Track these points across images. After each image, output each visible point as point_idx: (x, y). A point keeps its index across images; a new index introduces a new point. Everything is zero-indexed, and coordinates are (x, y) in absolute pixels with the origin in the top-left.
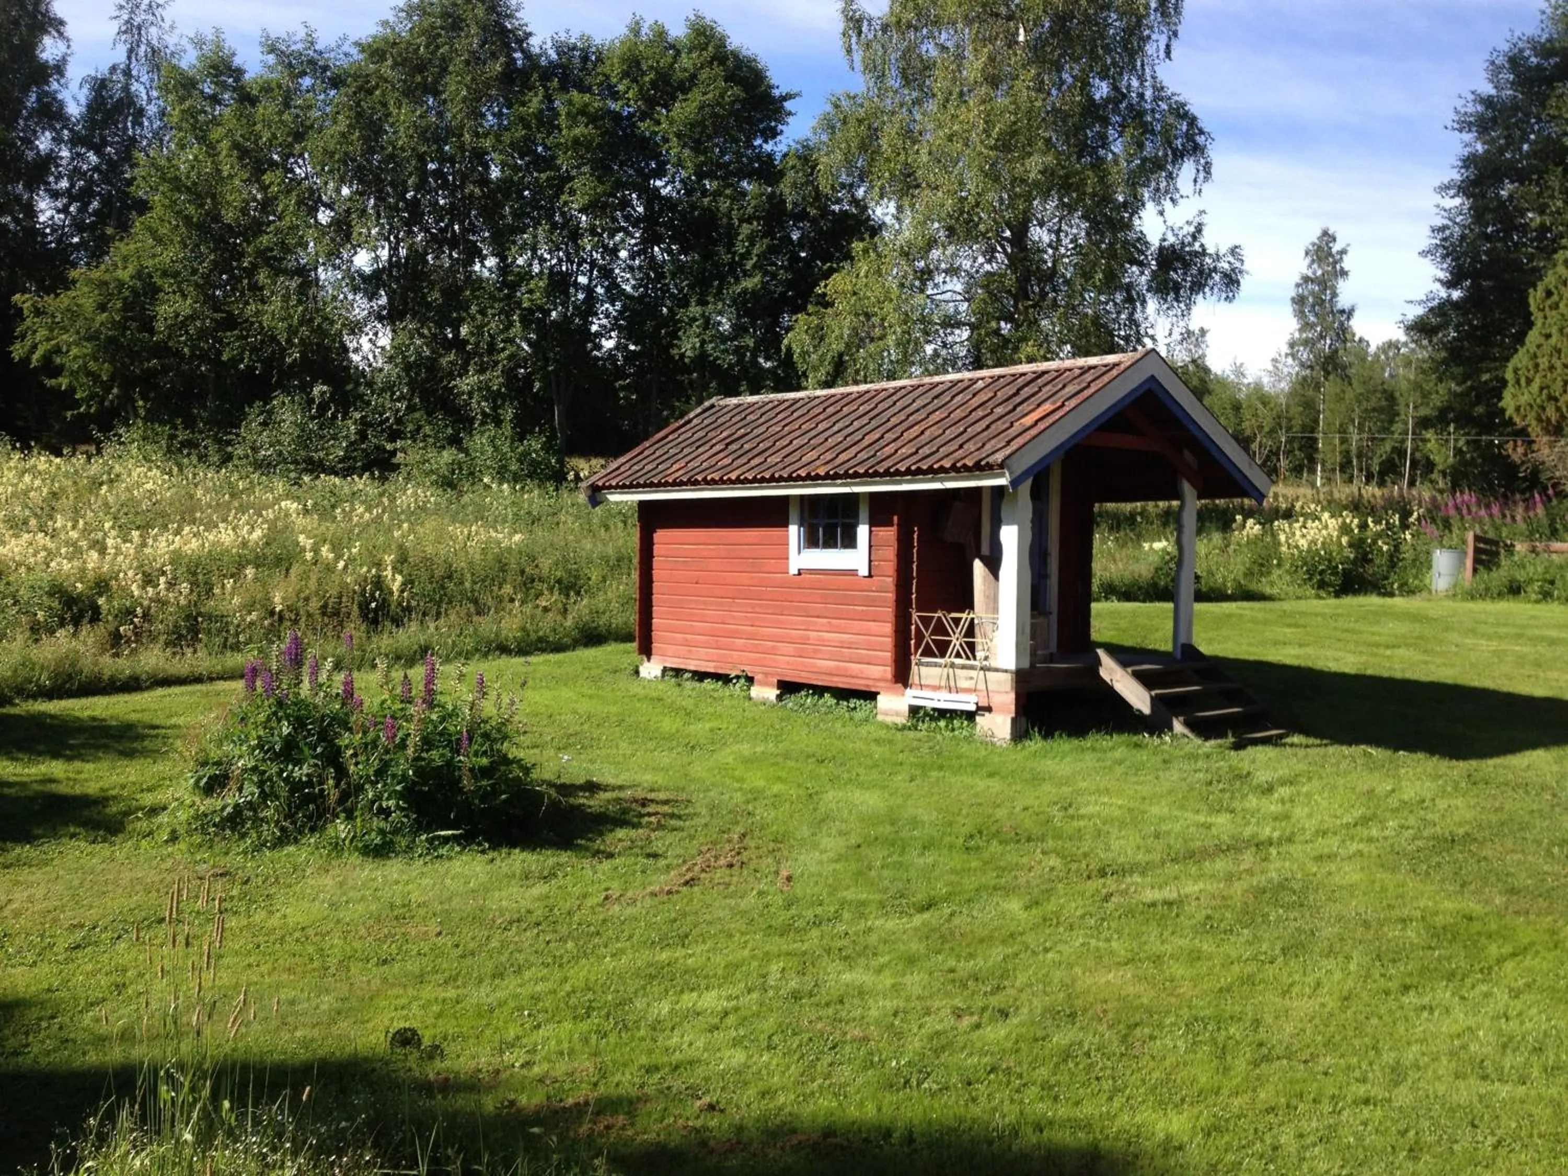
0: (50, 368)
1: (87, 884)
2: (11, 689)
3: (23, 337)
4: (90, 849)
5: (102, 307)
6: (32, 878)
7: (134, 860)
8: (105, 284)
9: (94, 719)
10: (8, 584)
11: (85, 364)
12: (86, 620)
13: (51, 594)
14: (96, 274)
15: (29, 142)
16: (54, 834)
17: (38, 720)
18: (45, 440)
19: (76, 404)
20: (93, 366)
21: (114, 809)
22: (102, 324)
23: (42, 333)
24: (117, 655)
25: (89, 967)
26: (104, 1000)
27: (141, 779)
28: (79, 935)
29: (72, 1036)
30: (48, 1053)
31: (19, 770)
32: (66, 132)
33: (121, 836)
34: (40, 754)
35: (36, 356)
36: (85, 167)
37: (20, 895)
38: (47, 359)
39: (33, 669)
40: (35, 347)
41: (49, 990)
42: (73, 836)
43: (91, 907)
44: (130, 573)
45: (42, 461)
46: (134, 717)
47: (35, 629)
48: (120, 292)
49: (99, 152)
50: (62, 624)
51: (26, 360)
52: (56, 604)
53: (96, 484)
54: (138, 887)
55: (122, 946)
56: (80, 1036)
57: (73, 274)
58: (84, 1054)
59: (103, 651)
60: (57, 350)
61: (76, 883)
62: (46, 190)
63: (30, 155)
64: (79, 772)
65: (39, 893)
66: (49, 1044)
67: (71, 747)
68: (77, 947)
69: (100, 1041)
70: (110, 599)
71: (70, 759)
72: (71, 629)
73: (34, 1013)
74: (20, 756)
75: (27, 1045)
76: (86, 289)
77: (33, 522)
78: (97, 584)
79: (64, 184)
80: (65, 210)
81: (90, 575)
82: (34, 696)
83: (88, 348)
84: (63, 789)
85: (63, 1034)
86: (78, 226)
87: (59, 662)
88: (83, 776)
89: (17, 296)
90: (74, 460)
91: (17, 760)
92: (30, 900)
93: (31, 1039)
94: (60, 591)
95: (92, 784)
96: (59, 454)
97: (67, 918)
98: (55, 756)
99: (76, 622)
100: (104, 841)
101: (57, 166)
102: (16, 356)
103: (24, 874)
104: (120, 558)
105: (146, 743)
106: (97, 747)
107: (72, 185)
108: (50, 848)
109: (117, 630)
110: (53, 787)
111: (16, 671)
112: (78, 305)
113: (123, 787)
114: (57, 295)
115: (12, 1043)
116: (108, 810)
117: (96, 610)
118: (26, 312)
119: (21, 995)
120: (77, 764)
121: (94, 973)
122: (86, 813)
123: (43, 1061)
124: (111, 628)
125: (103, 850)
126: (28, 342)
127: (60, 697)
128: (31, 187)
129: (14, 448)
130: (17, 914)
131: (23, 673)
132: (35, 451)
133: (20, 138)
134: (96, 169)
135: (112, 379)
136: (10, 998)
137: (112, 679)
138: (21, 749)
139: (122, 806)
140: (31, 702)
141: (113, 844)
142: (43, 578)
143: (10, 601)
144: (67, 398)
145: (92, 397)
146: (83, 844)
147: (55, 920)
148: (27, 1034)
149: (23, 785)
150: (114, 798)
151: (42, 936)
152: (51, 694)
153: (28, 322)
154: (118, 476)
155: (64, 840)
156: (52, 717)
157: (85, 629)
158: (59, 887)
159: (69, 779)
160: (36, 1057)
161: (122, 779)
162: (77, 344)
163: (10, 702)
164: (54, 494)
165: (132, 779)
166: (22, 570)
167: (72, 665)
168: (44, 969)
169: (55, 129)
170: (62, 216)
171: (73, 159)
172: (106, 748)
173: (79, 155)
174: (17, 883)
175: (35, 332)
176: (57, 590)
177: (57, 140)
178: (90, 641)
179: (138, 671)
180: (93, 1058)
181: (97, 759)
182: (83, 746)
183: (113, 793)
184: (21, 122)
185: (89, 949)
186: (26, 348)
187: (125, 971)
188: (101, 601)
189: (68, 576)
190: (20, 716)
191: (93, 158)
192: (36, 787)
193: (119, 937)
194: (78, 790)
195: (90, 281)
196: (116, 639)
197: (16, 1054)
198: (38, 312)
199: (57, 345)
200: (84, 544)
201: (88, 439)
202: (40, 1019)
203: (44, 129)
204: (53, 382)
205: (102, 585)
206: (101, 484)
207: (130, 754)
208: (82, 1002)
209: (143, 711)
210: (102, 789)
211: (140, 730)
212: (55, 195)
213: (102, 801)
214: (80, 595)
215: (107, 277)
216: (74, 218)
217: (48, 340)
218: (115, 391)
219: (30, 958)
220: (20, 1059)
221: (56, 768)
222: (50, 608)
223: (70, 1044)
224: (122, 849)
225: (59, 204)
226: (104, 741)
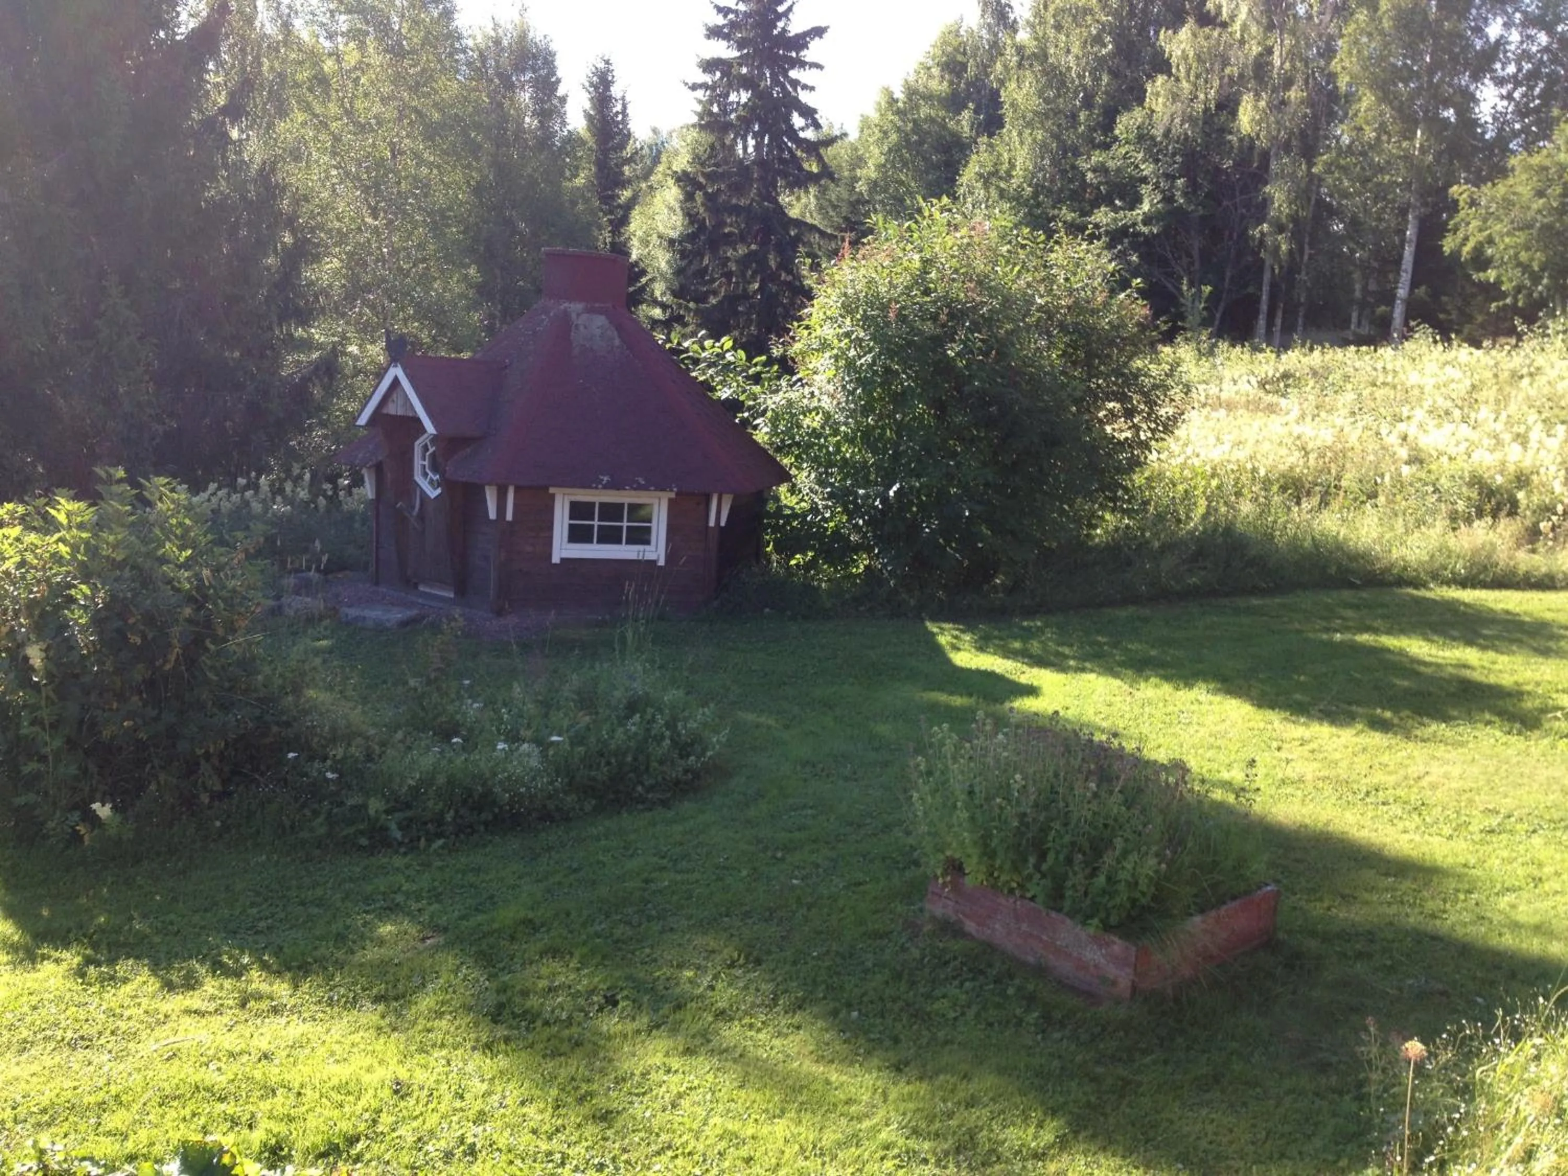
0: (1481, 261)
1: (1502, 773)
2: (1427, 573)
3: (1455, 230)
4: (1504, 739)
5: (1540, 194)
6: (1447, 756)
7: (1550, 758)
8: (1546, 169)
9: (1507, 612)
10: (1429, 472)
11: (1516, 255)
12: (1503, 514)
13: (1471, 485)
14: (1536, 160)
15: (1479, 31)
16: (1470, 719)
17: (1451, 607)
18: (1466, 331)
19: (1504, 295)
20: (1524, 256)
21: (1528, 704)
22: (1539, 211)
23: (1475, 224)
24: (1534, 551)
25: (1505, 854)
26: (1520, 889)
27: (1556, 680)
28: (1494, 821)
29: (1489, 915)
30: (1465, 925)
31: (1434, 651)
32: (1518, 15)
33: (1537, 733)
34: (1454, 639)
35: (1467, 249)
36: (1534, 49)
37: (1437, 770)
38: (1478, 250)
39: (1449, 557)
40: (1466, 239)
41: (1465, 865)
42: (1488, 723)
43: (1506, 796)
44: (1553, 469)
45: (1463, 353)
46: (1549, 616)
47: (1454, 517)
48: (1561, 177)
49: (1550, 31)
50: (1480, 514)
51: (1456, 254)
52: (1475, 495)
53: (1516, 377)
54: (1555, 787)
55: (1536, 840)
56: (1496, 918)
57: (1513, 161)
58: (1500, 935)
59: (1519, 546)
60: (1490, 241)
61: (1491, 769)
62: (1492, 79)
63: (1479, 44)
64: (1494, 663)
65: (1456, 771)
66: (1466, 917)
67: (1485, 637)
68: (1492, 831)
69: (1516, 926)
70: (1529, 493)
71: (1484, 648)
72: (1489, 520)
73: (1452, 884)
74: (1436, 638)
75: (1445, 911)
76: (1524, 177)
77: (1457, 413)
78: (1518, 478)
79: (1511, 69)
80: (1509, 97)
81: (1511, 468)
82: (1448, 583)
83: (1521, 238)
84: (1477, 676)
85: (1478, 910)
86: (1522, 112)
87: (1475, 552)
88: (1497, 667)
89: (1455, 188)
90: (1494, 352)
91: (1432, 641)
92: (1447, 776)
93: (1448, 906)
94: (1479, 483)
95: (1506, 676)
96: (1478, 346)
97: (1483, 800)
98: (1470, 643)
99: (1495, 515)
100: (1520, 733)
101: (1506, 52)
102: (1447, 250)
103: (1441, 751)
104: (1543, 453)
105: (1562, 643)
106: (1512, 641)
107: (1520, 70)
108: (1464, 730)
109: (1536, 525)
110: (1467, 673)
111: (1432, 556)
112: (1514, 194)
113: (1538, 684)
114: (1494, 185)
115: (1431, 906)
116: (1523, 705)
117: (1514, 505)
118: (1462, 204)
119: (1439, 863)
120: (1491, 655)
121: (1511, 861)
122: (1500, 703)
123: (1460, 931)
124: (1528, 523)
125: (1516, 743)
126: (1461, 235)
127: (1474, 587)
128: (1477, 77)
129: (1435, 342)
130: (1434, 787)
131: (1441, 560)
132: (1455, 343)
133: (1472, 29)
134: (1546, 50)
135: (1543, 269)
136: (1428, 864)
137: (1527, 575)
138: (1435, 631)
139: (1537, 703)
140: (1445, 588)
141: (1527, 739)
142: (1464, 467)
143: (1430, 489)
144: (1492, 291)
145: (1519, 289)
146: (1498, 734)
147: (1470, 801)
148: (1445, 901)
149: (1438, 665)
150: (1529, 693)
151: (1458, 813)
152: (1464, 583)
153: (1462, 214)
154: (1538, 369)
155: (1479, 725)
156: (1465, 605)
157: (1504, 522)
158: (1475, 770)
159: (1483, 667)
160: (1453, 925)
161: (1538, 677)
162: (1509, 234)
163: (1424, 585)
164: (1474, 387)
165: (1548, 677)
166: (1444, 459)
167: (1489, 557)
168: (1460, 845)
169: (1506, 13)
170: (1505, 103)
171: (1522, 42)
172: (1520, 642)
173: (1529, 37)
174: (1434, 757)
175: (1468, 224)
176: (1477, 481)
177: (1507, 25)
178: (1507, 534)
179: (1554, 569)
180: (1508, 941)
181: (1510, 653)
182: (1497, 637)
183: (1528, 688)
184: (1474, 11)
185: (1504, 836)
186: (1458, 241)
187: (1540, 865)
188: (1521, 495)
189: (1489, 468)
190: (1434, 601)
191: (1543, 38)
192: (1450, 669)
193: (1534, 831)
194: (1492, 679)
195: (1528, 168)
196: (1533, 535)
197: (1433, 916)
198: (1473, 203)
199: (1490, 235)
200: (1507, 437)
201: (1512, 332)
202: (1458, 891)
203: (1495, 15)
204: (1482, 275)
205: (1522, 480)
206: (1522, 377)
207: (1545, 652)
208: (1499, 886)
209: (1558, 611)
210: (1516, 683)
211: (1555, 630)
212: (1500, 82)
213: (1517, 694)
214: (1499, 488)
215: (1547, 163)
216: (1517, 104)
217: (1481, 230)
218: (1545, 281)
219: (1447, 831)
220: (1438, 922)
221: (1471, 655)
222: (1469, 499)
223: (1486, 922)
224: (1538, 744)
225: (1504, 91)
226: (1519, 635)
